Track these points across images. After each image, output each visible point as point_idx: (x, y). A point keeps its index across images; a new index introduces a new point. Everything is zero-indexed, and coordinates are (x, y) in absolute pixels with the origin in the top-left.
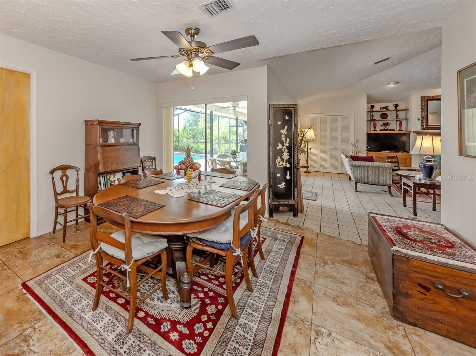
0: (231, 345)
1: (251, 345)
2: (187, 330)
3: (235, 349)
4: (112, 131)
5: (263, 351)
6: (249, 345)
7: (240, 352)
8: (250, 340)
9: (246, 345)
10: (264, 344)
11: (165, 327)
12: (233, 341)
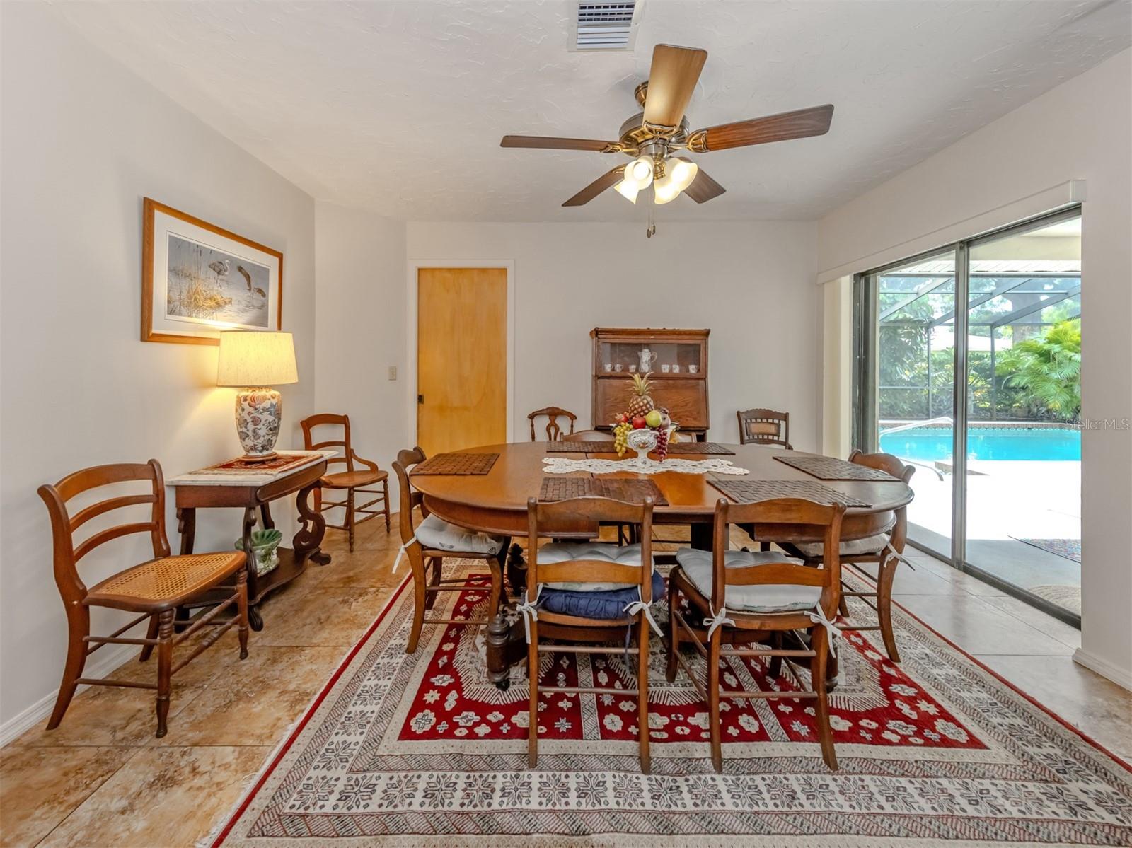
0: (457, 777)
1: (477, 809)
2: (453, 706)
3: (451, 785)
4: (647, 350)
5: (474, 836)
6: (475, 806)
7: (449, 796)
8: (489, 805)
9: (471, 801)
10: (494, 833)
11: (443, 680)
12: (468, 777)
